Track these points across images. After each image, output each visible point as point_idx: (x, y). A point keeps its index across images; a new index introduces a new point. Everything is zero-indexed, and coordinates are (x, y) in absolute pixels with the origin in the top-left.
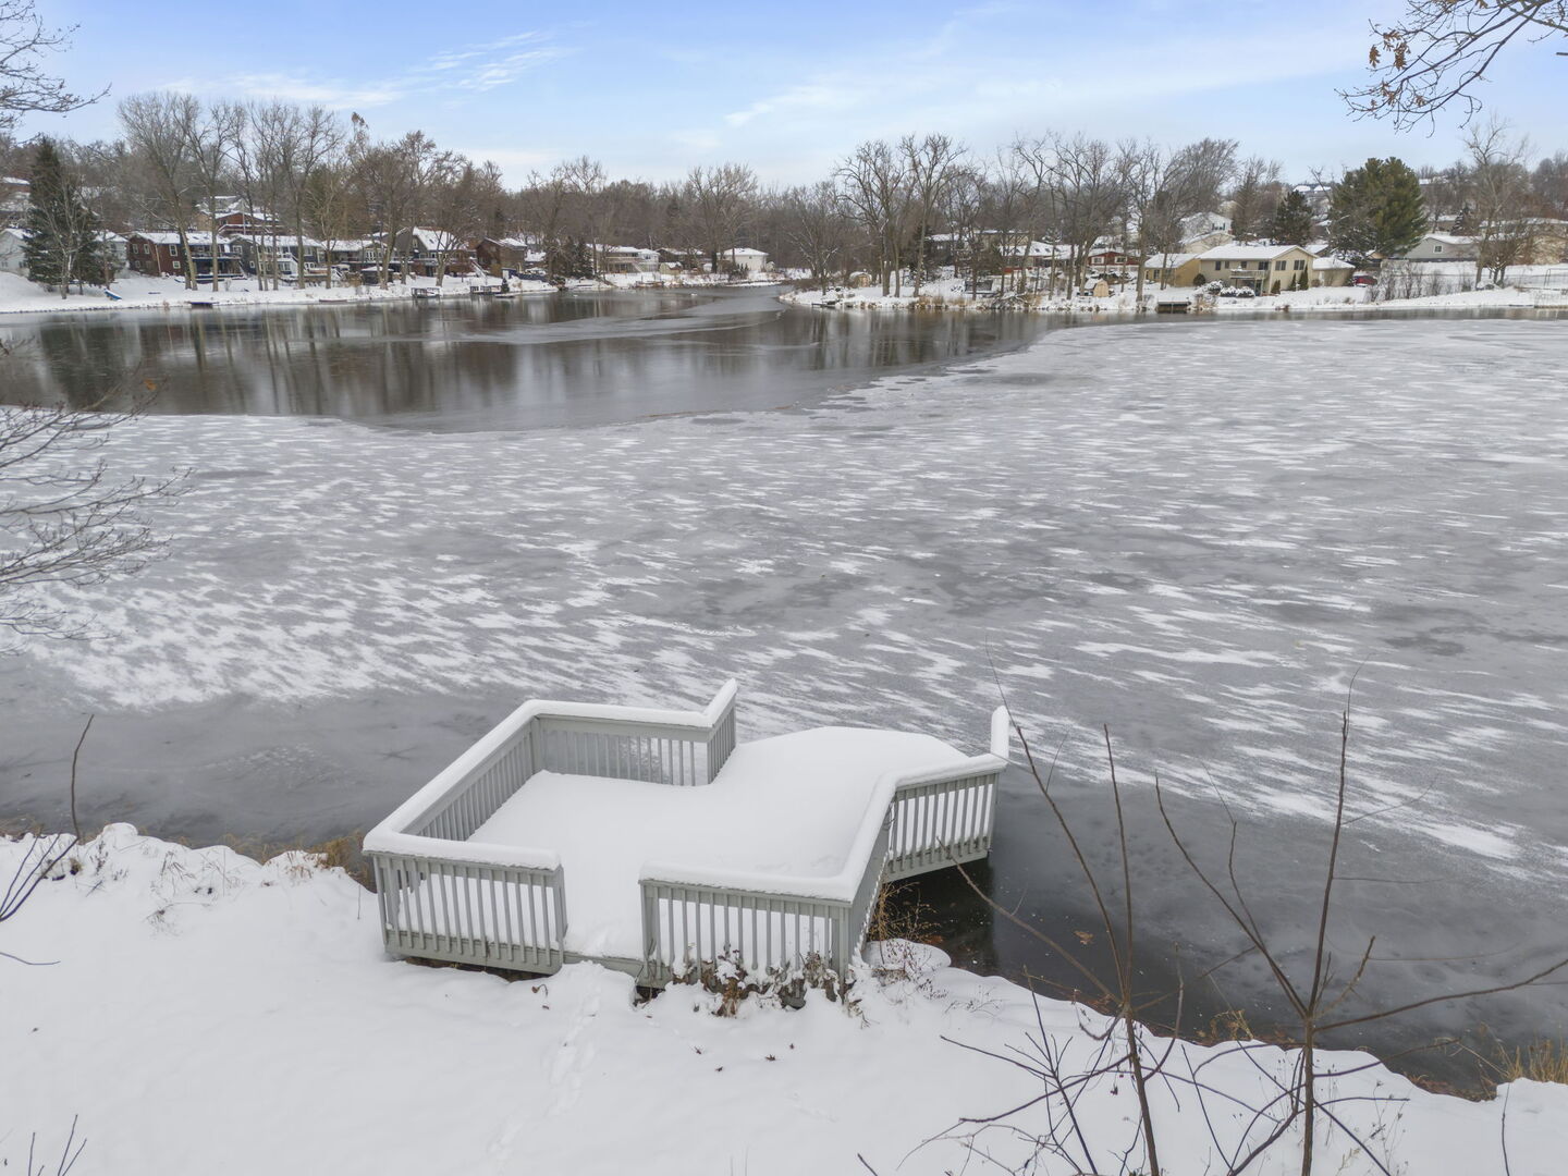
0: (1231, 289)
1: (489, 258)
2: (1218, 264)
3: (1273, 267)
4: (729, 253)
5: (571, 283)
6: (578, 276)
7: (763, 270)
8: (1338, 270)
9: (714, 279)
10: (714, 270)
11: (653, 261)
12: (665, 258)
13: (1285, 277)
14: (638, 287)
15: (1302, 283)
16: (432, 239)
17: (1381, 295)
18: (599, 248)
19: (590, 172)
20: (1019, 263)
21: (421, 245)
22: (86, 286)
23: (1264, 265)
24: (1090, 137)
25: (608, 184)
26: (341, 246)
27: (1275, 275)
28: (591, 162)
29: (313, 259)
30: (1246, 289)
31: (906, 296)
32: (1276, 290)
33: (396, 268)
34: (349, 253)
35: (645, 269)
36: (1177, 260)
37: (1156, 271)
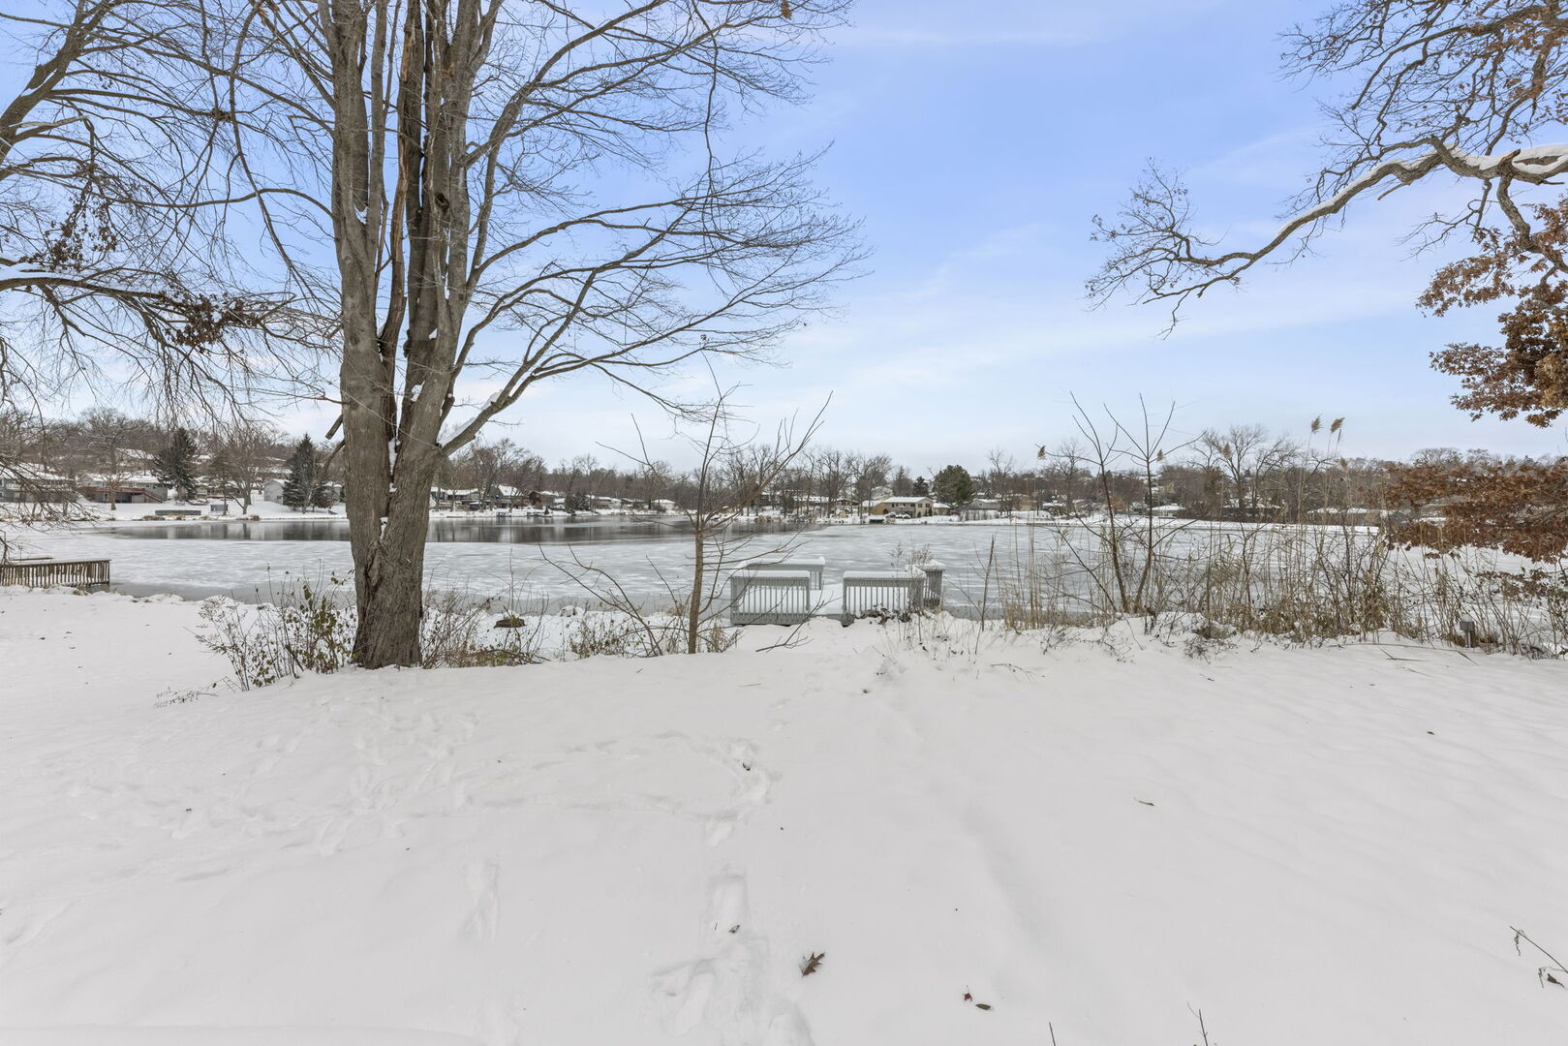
0: (900, 515)
1: (535, 500)
2: (893, 504)
3: (917, 506)
4: (657, 501)
5: (578, 512)
6: (581, 509)
7: (673, 509)
8: (944, 508)
9: (649, 512)
10: (650, 508)
11: (619, 504)
12: (624, 502)
13: (923, 510)
14: (612, 515)
15: (930, 513)
16: (507, 491)
17: (964, 519)
18: (593, 497)
19: (591, 461)
20: (800, 504)
21: (500, 493)
22: (316, 508)
23: (913, 505)
24: (834, 449)
25: (599, 468)
26: (460, 492)
27: (918, 510)
28: (591, 456)
29: (443, 498)
30: (907, 515)
31: (752, 516)
32: (919, 516)
33: (488, 503)
34: (462, 496)
35: (615, 508)
36: (875, 503)
37: (866, 508)
